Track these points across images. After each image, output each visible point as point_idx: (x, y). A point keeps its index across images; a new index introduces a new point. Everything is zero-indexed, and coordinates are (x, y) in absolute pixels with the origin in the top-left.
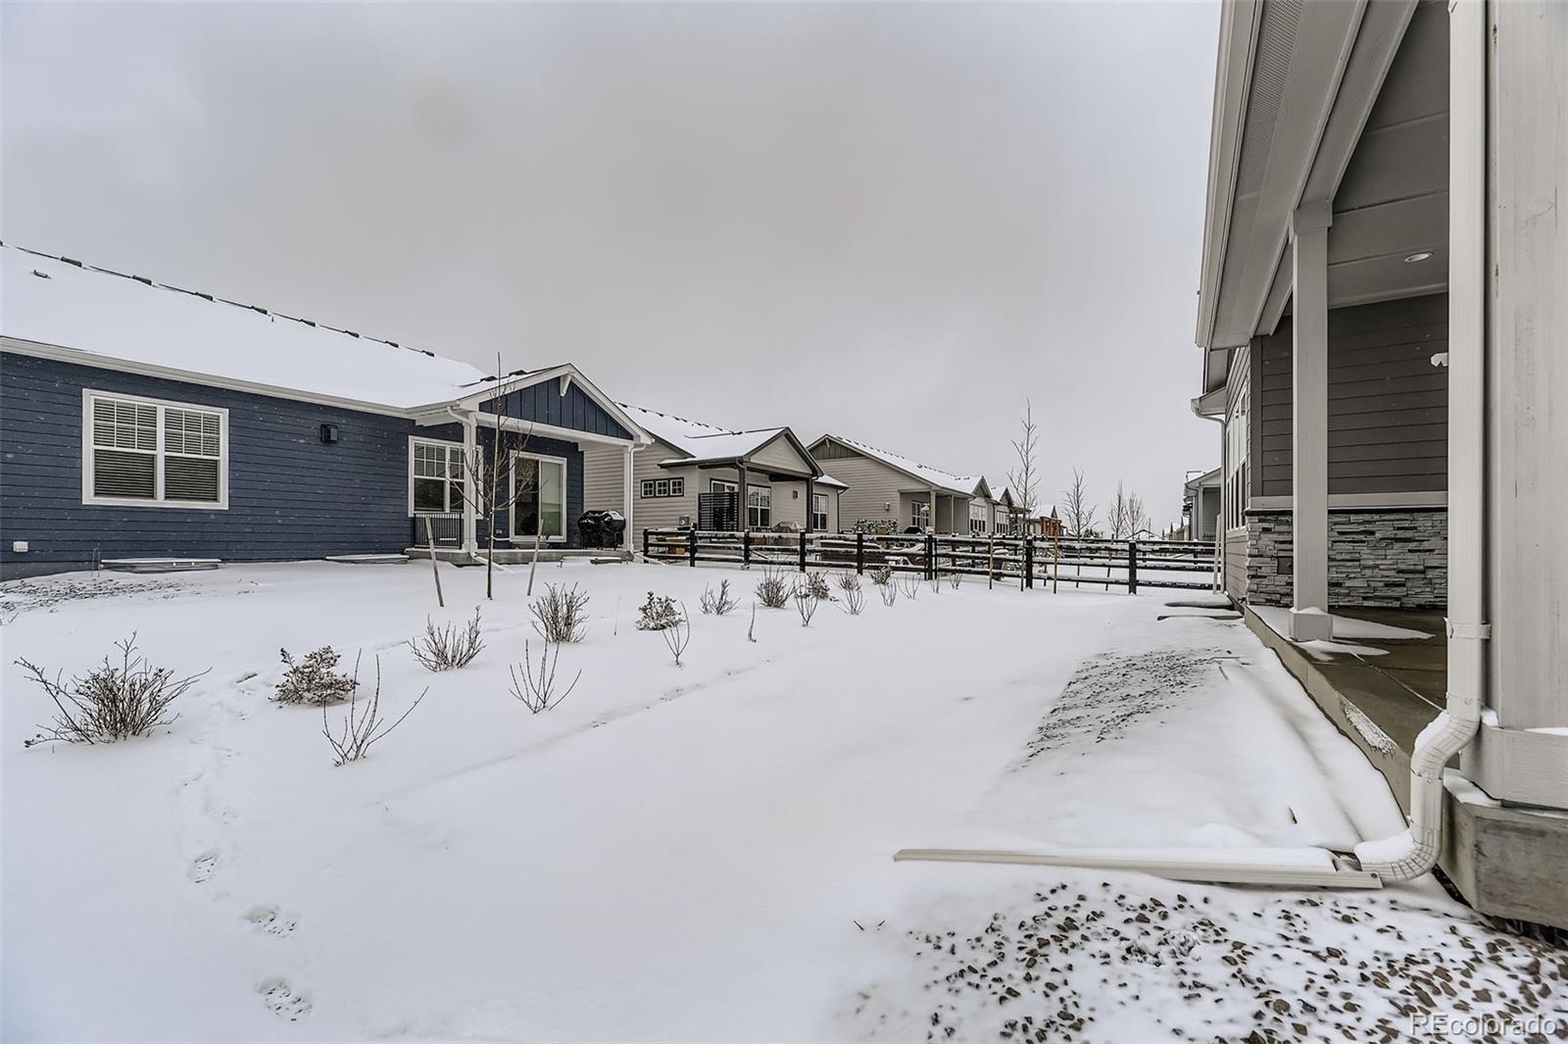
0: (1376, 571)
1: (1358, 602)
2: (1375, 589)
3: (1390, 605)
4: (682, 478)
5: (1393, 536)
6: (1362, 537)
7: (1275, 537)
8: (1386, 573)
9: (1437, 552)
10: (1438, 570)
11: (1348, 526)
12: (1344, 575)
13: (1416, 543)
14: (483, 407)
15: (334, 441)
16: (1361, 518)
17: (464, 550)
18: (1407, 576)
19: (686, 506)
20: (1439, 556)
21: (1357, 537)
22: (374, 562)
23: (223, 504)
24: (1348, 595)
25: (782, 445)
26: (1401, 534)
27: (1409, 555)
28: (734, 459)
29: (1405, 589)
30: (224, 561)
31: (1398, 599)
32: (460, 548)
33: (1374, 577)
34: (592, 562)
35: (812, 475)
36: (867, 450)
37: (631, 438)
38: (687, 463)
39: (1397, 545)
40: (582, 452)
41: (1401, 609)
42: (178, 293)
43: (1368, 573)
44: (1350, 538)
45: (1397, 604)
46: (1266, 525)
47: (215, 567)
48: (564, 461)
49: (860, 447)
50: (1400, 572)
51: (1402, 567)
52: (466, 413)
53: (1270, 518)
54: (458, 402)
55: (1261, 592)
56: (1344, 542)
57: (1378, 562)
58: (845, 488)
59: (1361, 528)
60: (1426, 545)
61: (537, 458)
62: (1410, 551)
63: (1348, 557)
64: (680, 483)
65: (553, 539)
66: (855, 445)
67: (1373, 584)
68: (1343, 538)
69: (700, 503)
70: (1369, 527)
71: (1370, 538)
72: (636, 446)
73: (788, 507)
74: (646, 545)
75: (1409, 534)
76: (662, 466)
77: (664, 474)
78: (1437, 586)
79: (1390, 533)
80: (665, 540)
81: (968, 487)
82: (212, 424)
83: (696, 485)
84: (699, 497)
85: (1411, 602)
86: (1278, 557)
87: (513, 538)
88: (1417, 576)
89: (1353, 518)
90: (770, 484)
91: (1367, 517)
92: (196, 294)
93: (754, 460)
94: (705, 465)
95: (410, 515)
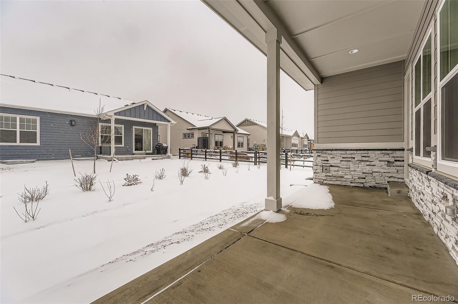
0: (355, 172)
1: (349, 184)
2: (355, 179)
3: (360, 186)
4: (193, 133)
5: (361, 159)
6: (350, 159)
7: (321, 158)
8: (358, 173)
9: (377, 166)
10: (377, 173)
11: (346, 155)
12: (344, 174)
13: (369, 162)
14: (115, 114)
15: (74, 125)
16: (350, 152)
17: (111, 156)
18: (366, 175)
19: (194, 141)
20: (378, 168)
21: (349, 159)
22: (84, 160)
23: (38, 144)
24: (346, 181)
25: (224, 123)
26: (364, 159)
27: (367, 167)
28: (207, 127)
29: (365, 180)
30: (38, 160)
31: (363, 183)
32: (110, 156)
33: (354, 175)
34: (152, 159)
35: (235, 131)
36: (257, 122)
37: (169, 122)
38: (195, 129)
39: (363, 163)
40: (158, 126)
41: (364, 188)
42: (43, 84)
43: (352, 173)
44: (346, 159)
45: (362, 185)
46: (319, 154)
47: (33, 162)
48: (151, 129)
49: (255, 121)
50: (364, 173)
51: (364, 171)
52: (111, 116)
53: (320, 151)
54: (107, 113)
55: (317, 179)
56: (344, 161)
57: (356, 169)
58: (249, 135)
59: (350, 156)
60: (372, 163)
61: (142, 128)
62: (367, 165)
63: (346, 167)
64: (193, 134)
65: (147, 152)
66: (253, 121)
67: (354, 177)
68: (344, 160)
69: (198, 140)
70: (353, 156)
71: (353, 160)
72: (171, 124)
73: (228, 141)
74: (180, 153)
75: (367, 159)
76: (188, 129)
77: (189, 132)
78: (377, 179)
79: (360, 158)
80: (185, 152)
81: (291, 134)
82: (35, 121)
83: (197, 135)
84: (198, 138)
85: (367, 185)
86: (323, 166)
87: (134, 152)
88: (369, 175)
89: (347, 152)
90: (223, 134)
91: (352, 152)
92: (49, 84)
93: (213, 127)
94: (199, 129)
95: (100, 145)
